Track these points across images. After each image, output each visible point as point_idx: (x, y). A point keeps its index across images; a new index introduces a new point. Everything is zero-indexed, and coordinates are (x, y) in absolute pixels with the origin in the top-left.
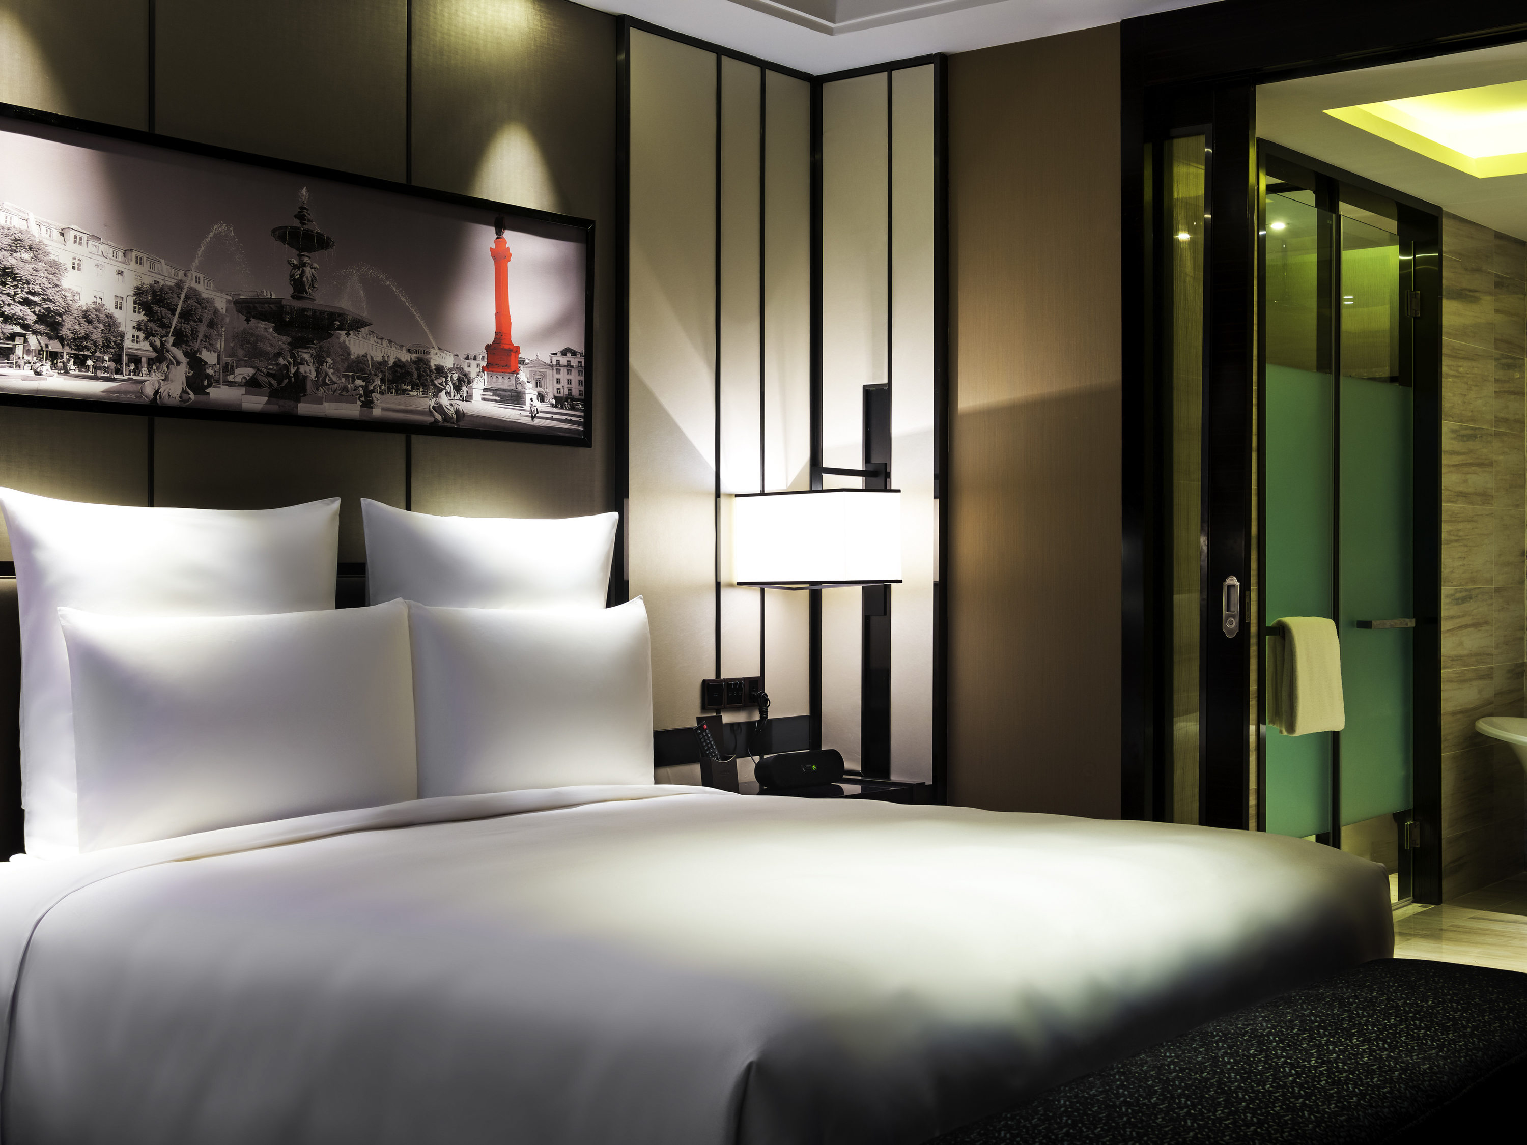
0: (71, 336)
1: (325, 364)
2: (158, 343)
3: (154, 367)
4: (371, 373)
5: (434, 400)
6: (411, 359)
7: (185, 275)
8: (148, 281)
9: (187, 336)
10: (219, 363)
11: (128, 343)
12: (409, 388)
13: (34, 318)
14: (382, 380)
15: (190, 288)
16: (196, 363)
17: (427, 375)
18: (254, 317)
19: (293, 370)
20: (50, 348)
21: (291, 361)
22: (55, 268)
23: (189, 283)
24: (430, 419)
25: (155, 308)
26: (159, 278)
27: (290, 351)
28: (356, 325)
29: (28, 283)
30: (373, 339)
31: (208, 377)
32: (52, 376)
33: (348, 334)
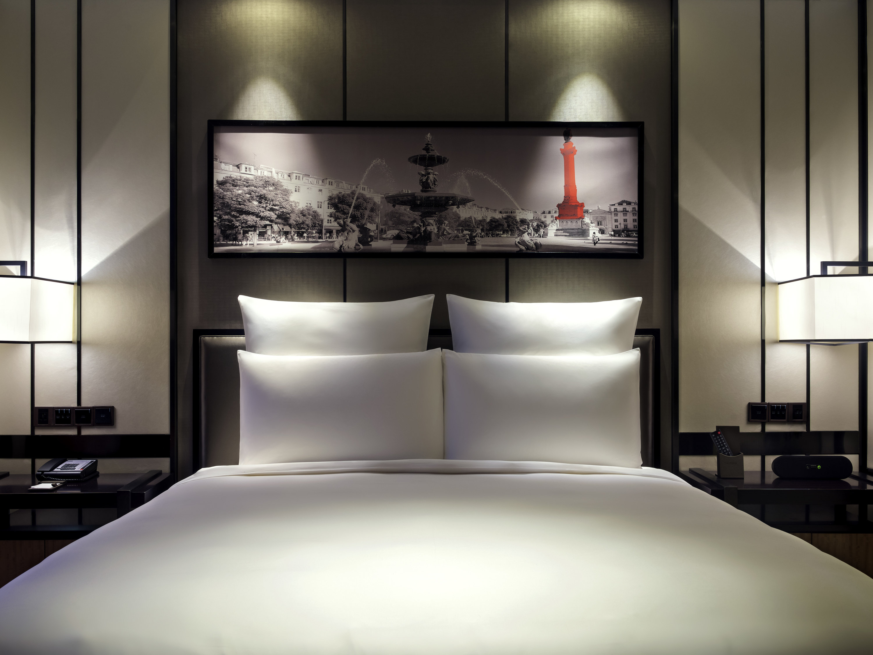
0: (295, 223)
1: (443, 224)
2: (342, 222)
3: (340, 234)
4: (474, 227)
5: (519, 238)
6: (502, 217)
7: (357, 187)
8: (335, 193)
9: (358, 217)
10: (377, 229)
11: (325, 224)
12: (501, 233)
13: (276, 216)
14: (482, 230)
15: (360, 193)
16: (364, 230)
17: (514, 225)
18: (398, 204)
19: (423, 229)
20: (285, 230)
21: (422, 224)
22: (286, 192)
23: (359, 191)
24: (516, 249)
25: (340, 205)
26: (341, 190)
27: (421, 219)
28: (464, 202)
29: (272, 201)
30: (475, 208)
31: (371, 237)
32: (286, 242)
33: (458, 207)
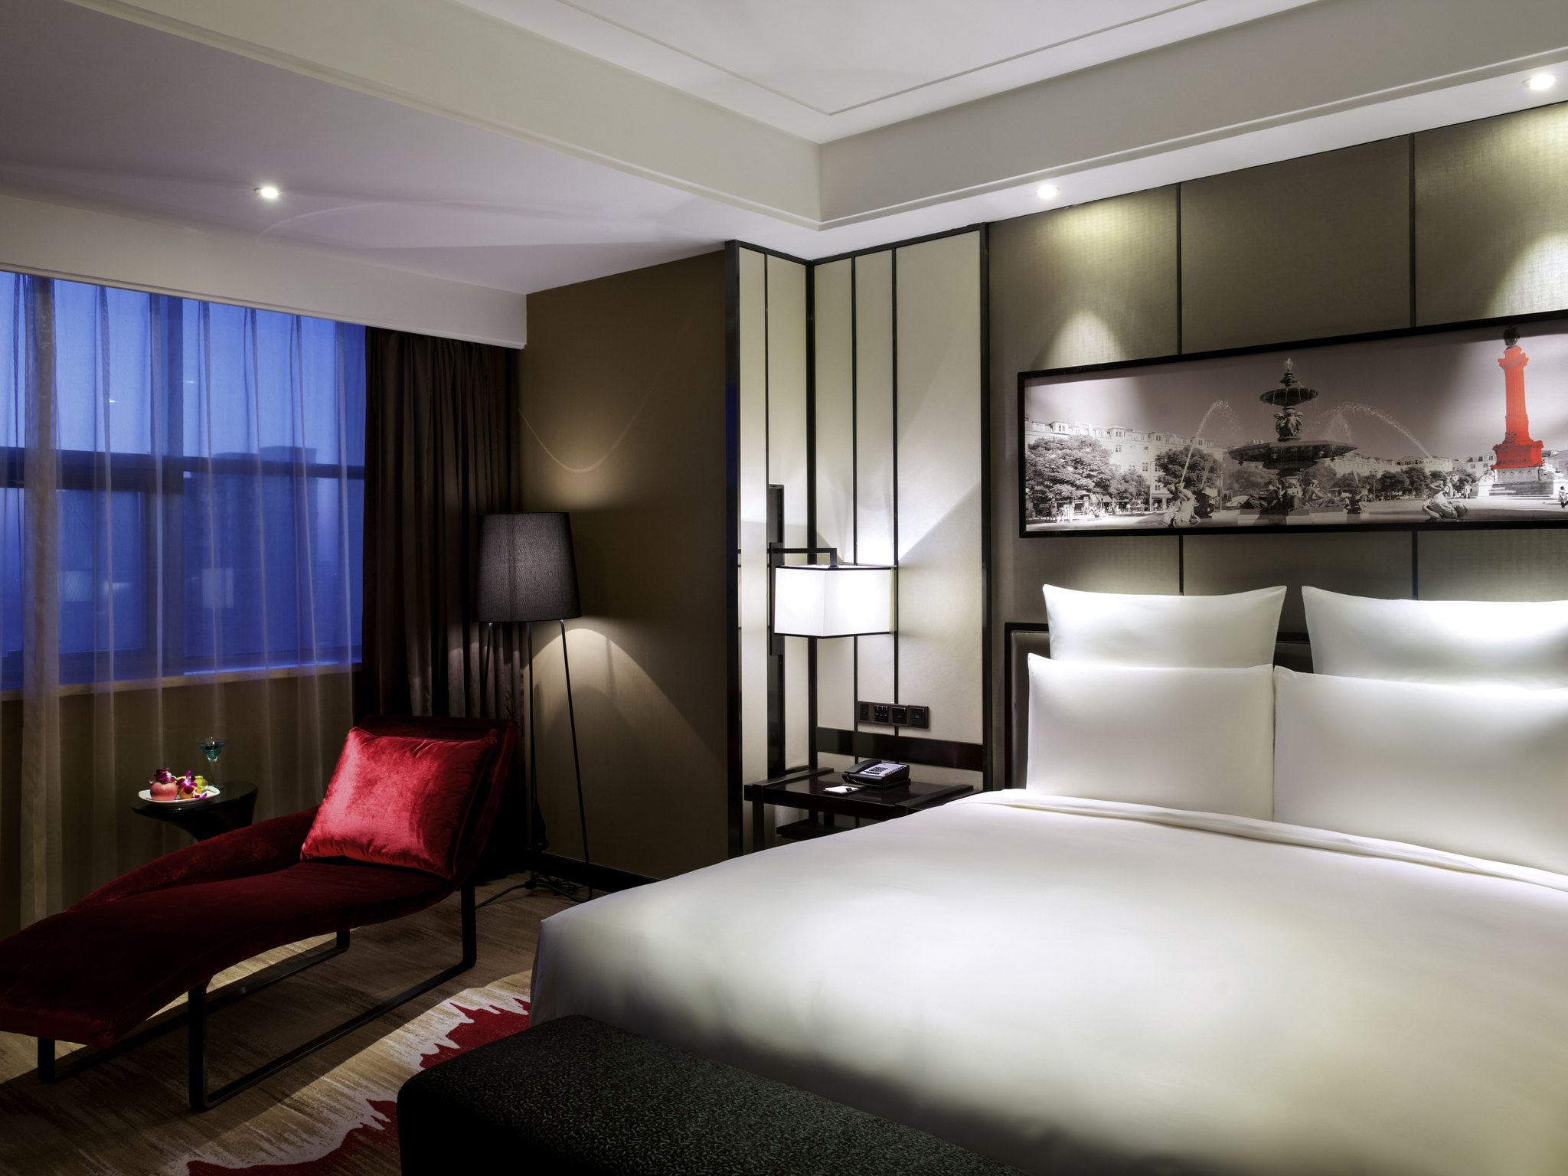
0: (1116, 492)
1: (1311, 485)
3: (1171, 504)
4: (1358, 487)
6: (1402, 470)
7: (1191, 441)
8: (1164, 450)
9: (1194, 481)
10: (1219, 495)
11: (1153, 491)
12: (1401, 493)
13: (1094, 484)
15: (1195, 449)
16: (1201, 497)
17: (1421, 481)
18: (1246, 460)
19: (1281, 493)
20: (1104, 501)
21: (1280, 486)
22: (1105, 454)
23: (1195, 446)
25: (1170, 466)
26: (1172, 447)
27: (1279, 480)
28: (1341, 451)
29: (1090, 465)
30: (1358, 460)
31: (1211, 506)
32: (1104, 517)
33: (1332, 460)
